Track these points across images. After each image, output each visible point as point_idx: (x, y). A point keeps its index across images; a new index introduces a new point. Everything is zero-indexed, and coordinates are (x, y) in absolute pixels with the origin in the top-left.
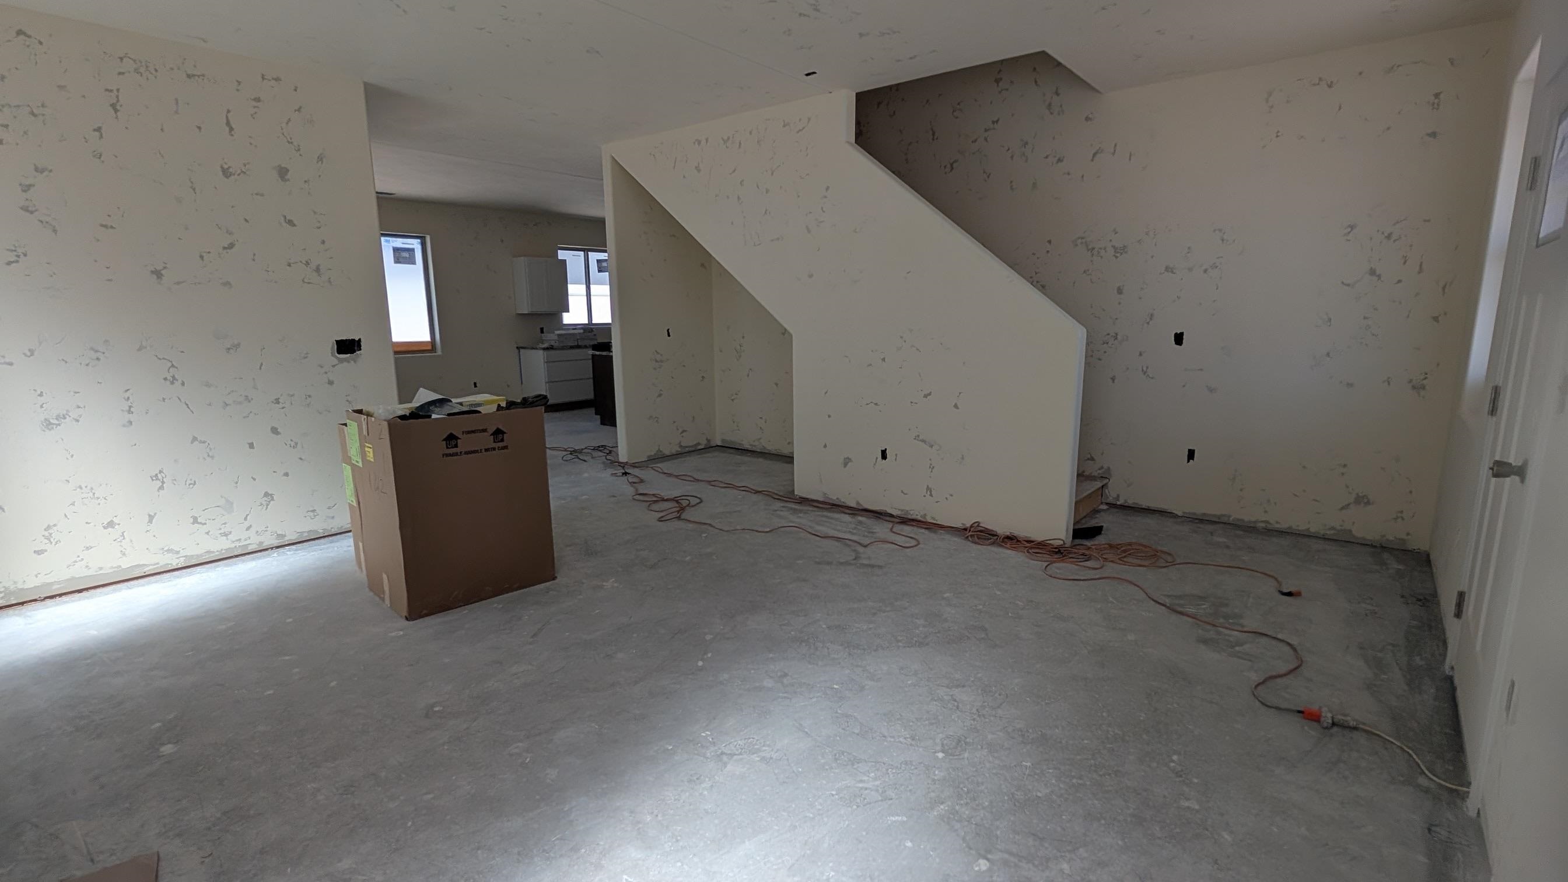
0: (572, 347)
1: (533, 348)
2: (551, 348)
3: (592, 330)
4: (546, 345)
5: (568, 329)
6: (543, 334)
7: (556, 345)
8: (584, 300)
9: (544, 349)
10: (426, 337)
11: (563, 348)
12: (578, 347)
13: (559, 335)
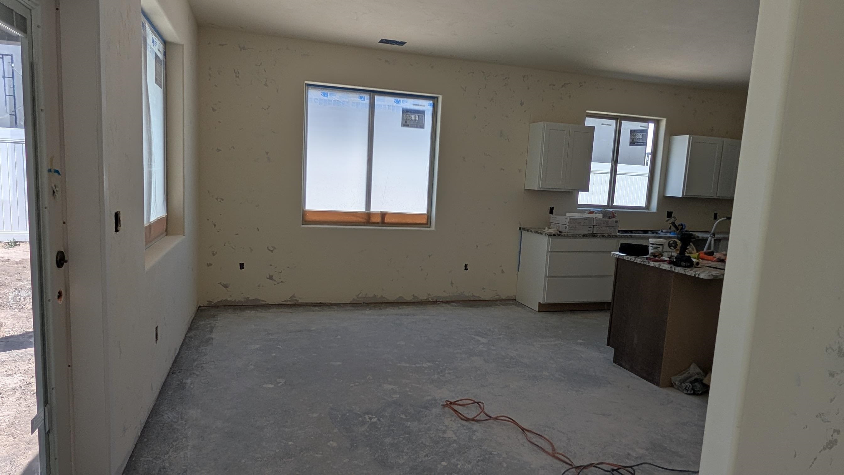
0: (585, 236)
1: (537, 232)
2: (559, 234)
3: (613, 215)
4: (553, 231)
5: (583, 212)
6: (552, 215)
7: (566, 231)
8: (607, 178)
9: (550, 235)
10: (423, 210)
11: (574, 236)
12: (594, 236)
13: (571, 219)
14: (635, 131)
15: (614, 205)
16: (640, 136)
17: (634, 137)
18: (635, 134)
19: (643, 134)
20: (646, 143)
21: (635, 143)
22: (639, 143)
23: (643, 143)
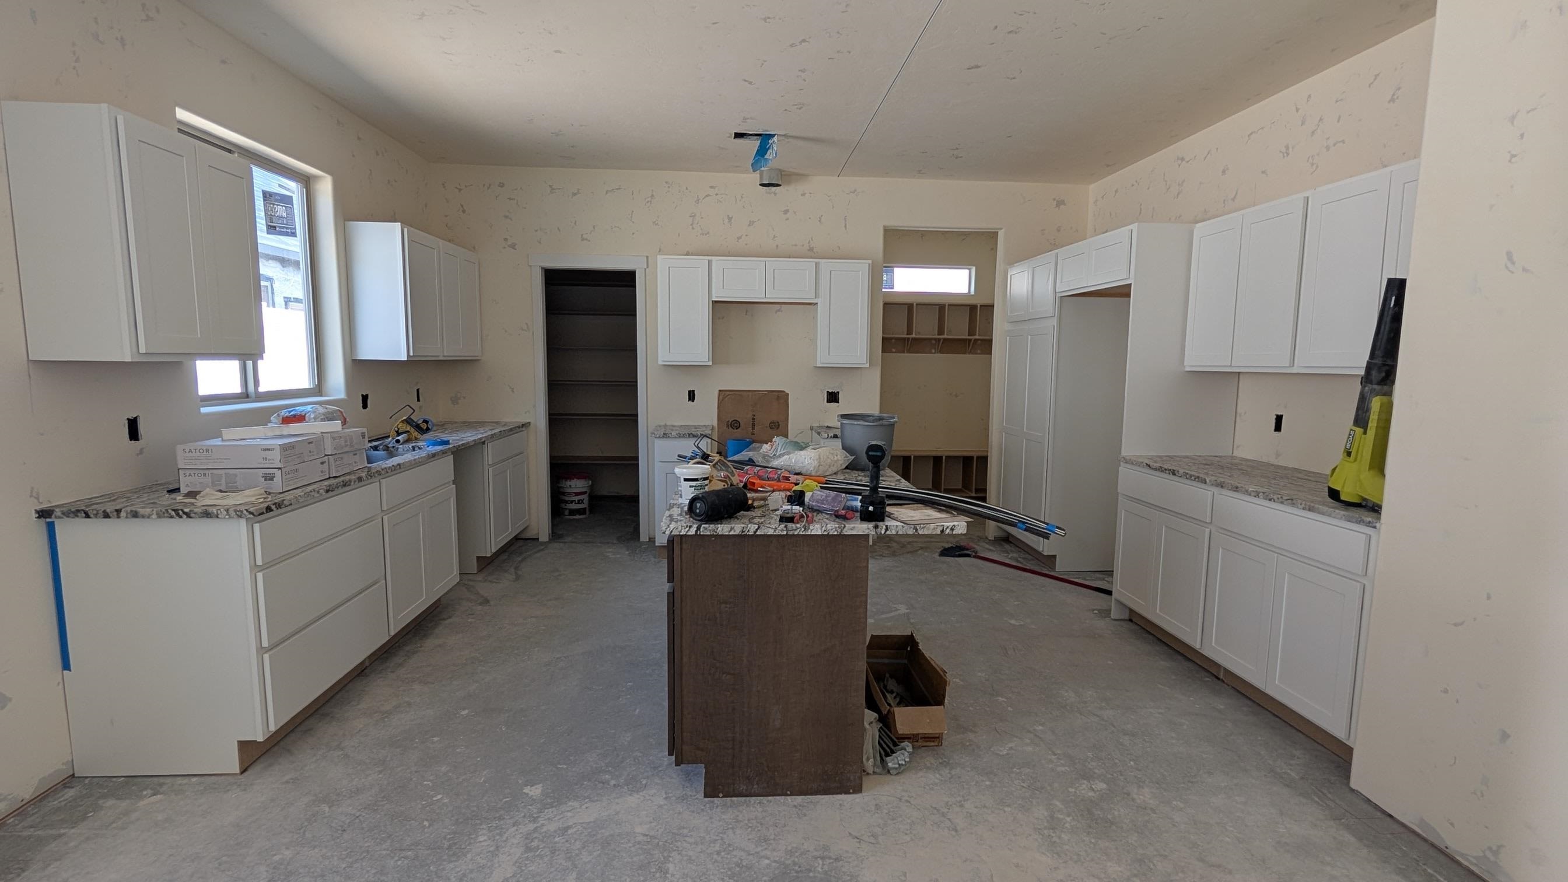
14: (271, 194)
16: (282, 211)
17: (272, 210)
18: (273, 204)
19: (285, 207)
20: (294, 231)
21: (275, 227)
22: (283, 228)
23: (289, 231)
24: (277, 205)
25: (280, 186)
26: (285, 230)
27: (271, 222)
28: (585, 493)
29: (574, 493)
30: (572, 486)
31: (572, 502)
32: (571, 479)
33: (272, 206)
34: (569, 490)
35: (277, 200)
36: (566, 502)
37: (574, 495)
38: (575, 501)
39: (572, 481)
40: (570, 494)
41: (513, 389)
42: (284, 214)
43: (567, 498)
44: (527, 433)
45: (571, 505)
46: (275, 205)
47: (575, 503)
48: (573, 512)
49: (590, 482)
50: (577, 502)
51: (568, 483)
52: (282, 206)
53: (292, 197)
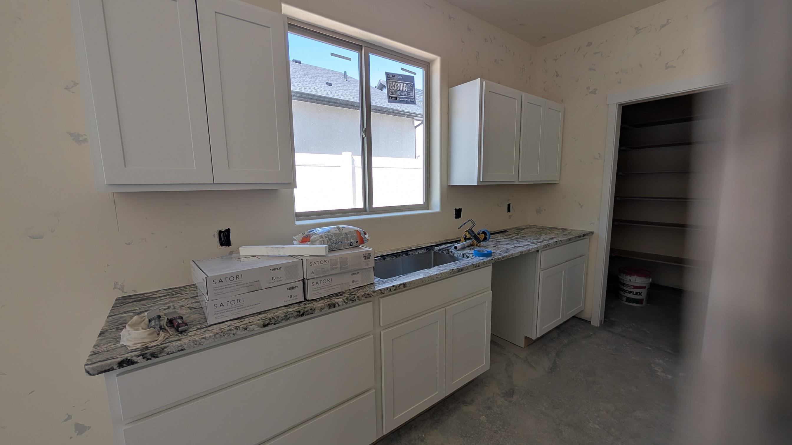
14: (394, 75)
15: (374, 206)
16: (402, 86)
17: (394, 86)
18: (396, 82)
19: (407, 84)
20: (414, 100)
21: (396, 98)
22: (404, 98)
23: (409, 100)
24: (399, 83)
25: (402, 69)
26: (405, 99)
27: (392, 94)
28: (644, 288)
29: (633, 286)
30: (631, 281)
31: (630, 292)
32: (631, 275)
33: (394, 83)
34: (630, 283)
35: (399, 79)
36: (625, 291)
37: (633, 287)
38: (633, 292)
39: (632, 276)
40: (629, 286)
41: (582, 205)
42: (405, 89)
43: (626, 289)
44: (590, 240)
45: (629, 294)
46: (397, 82)
47: (633, 294)
48: (629, 300)
49: (651, 280)
50: (635, 293)
51: (628, 278)
52: (404, 83)
53: (414, 77)
